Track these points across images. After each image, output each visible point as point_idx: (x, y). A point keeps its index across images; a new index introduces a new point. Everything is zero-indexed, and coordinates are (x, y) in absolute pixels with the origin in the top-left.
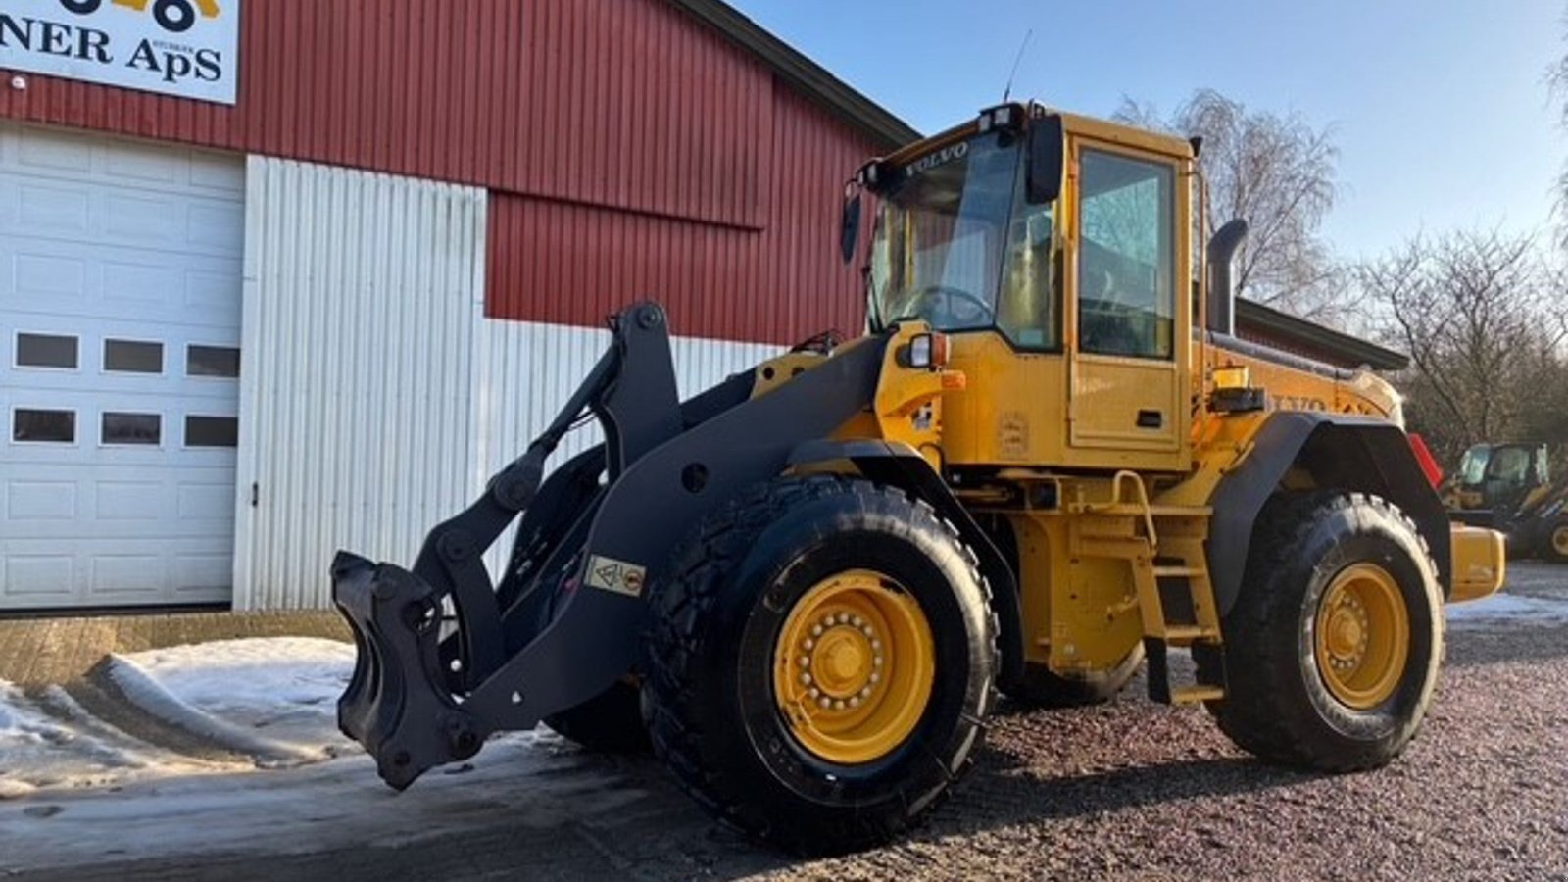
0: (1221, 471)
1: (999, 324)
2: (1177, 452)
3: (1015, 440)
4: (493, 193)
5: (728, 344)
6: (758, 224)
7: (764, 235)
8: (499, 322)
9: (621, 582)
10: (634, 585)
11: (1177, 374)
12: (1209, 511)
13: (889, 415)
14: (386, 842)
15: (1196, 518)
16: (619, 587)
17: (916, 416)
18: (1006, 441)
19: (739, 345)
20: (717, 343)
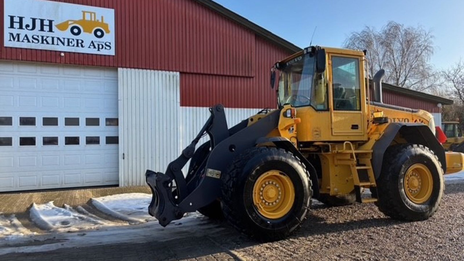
0: (376, 140)
1: (312, 104)
2: (363, 135)
3: (317, 134)
4: (181, 73)
5: (246, 109)
6: (253, 76)
7: (254, 78)
8: (184, 107)
10: (218, 176)
11: (362, 114)
12: (372, 151)
13: (282, 130)
14: (161, 241)
15: (369, 153)
16: (215, 176)
17: (289, 130)
18: (315, 135)
19: (249, 109)
20: (242, 109)
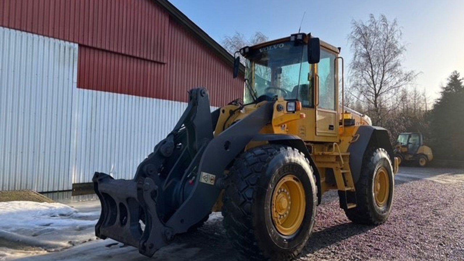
0: (349, 142)
2: (337, 137)
3: (303, 133)
4: (80, 45)
5: (155, 99)
6: (165, 62)
7: (166, 65)
8: (81, 90)
9: (209, 180)
10: (212, 181)
11: (337, 114)
12: (349, 154)
15: (347, 156)
16: (209, 182)
17: (281, 126)
18: (301, 134)
